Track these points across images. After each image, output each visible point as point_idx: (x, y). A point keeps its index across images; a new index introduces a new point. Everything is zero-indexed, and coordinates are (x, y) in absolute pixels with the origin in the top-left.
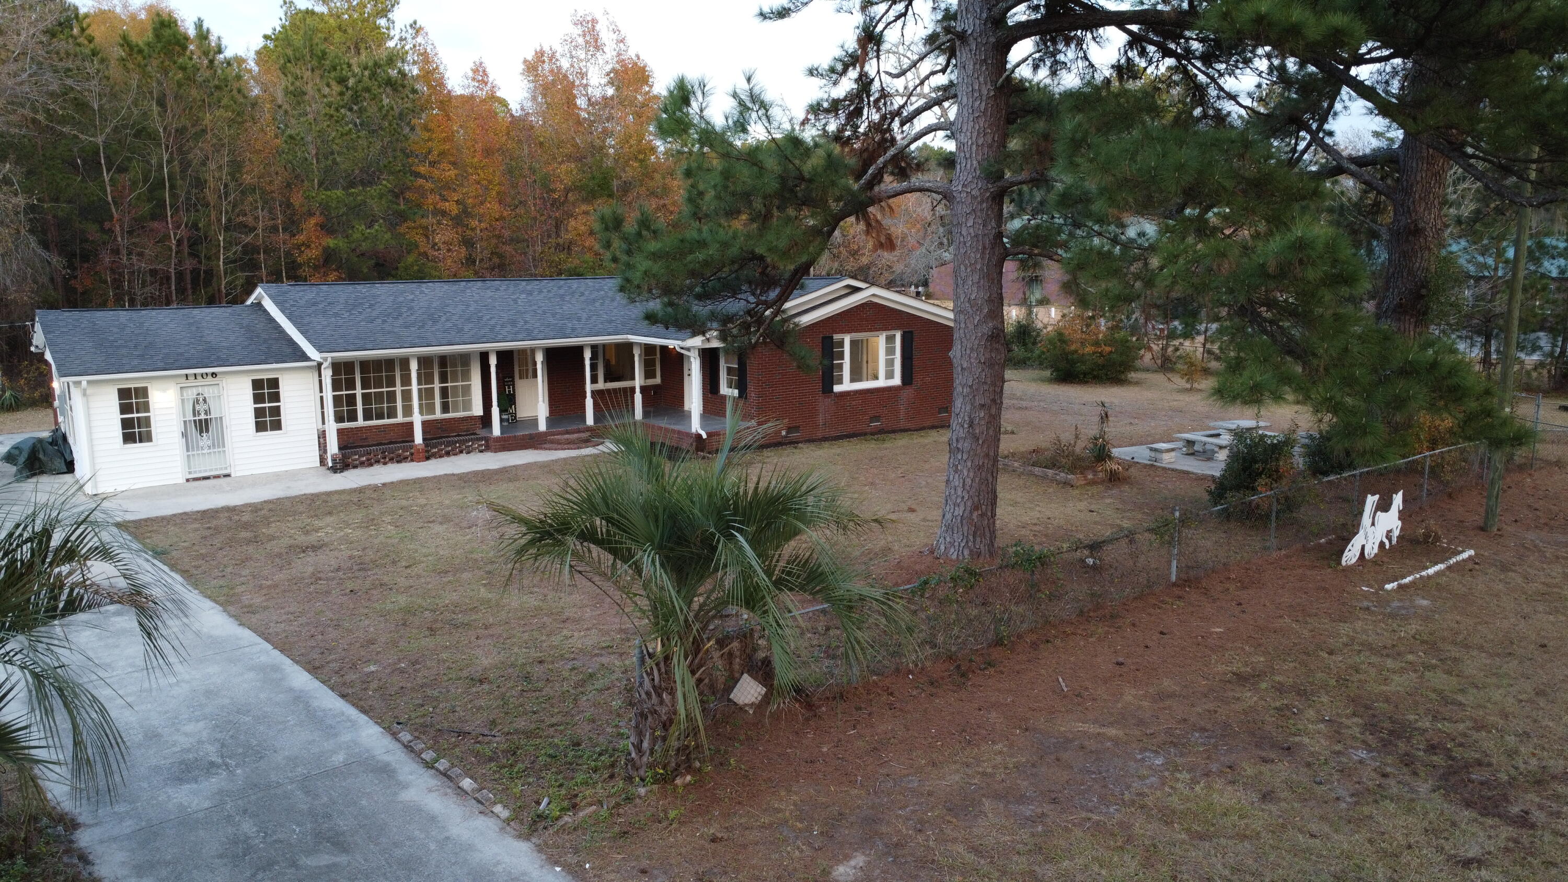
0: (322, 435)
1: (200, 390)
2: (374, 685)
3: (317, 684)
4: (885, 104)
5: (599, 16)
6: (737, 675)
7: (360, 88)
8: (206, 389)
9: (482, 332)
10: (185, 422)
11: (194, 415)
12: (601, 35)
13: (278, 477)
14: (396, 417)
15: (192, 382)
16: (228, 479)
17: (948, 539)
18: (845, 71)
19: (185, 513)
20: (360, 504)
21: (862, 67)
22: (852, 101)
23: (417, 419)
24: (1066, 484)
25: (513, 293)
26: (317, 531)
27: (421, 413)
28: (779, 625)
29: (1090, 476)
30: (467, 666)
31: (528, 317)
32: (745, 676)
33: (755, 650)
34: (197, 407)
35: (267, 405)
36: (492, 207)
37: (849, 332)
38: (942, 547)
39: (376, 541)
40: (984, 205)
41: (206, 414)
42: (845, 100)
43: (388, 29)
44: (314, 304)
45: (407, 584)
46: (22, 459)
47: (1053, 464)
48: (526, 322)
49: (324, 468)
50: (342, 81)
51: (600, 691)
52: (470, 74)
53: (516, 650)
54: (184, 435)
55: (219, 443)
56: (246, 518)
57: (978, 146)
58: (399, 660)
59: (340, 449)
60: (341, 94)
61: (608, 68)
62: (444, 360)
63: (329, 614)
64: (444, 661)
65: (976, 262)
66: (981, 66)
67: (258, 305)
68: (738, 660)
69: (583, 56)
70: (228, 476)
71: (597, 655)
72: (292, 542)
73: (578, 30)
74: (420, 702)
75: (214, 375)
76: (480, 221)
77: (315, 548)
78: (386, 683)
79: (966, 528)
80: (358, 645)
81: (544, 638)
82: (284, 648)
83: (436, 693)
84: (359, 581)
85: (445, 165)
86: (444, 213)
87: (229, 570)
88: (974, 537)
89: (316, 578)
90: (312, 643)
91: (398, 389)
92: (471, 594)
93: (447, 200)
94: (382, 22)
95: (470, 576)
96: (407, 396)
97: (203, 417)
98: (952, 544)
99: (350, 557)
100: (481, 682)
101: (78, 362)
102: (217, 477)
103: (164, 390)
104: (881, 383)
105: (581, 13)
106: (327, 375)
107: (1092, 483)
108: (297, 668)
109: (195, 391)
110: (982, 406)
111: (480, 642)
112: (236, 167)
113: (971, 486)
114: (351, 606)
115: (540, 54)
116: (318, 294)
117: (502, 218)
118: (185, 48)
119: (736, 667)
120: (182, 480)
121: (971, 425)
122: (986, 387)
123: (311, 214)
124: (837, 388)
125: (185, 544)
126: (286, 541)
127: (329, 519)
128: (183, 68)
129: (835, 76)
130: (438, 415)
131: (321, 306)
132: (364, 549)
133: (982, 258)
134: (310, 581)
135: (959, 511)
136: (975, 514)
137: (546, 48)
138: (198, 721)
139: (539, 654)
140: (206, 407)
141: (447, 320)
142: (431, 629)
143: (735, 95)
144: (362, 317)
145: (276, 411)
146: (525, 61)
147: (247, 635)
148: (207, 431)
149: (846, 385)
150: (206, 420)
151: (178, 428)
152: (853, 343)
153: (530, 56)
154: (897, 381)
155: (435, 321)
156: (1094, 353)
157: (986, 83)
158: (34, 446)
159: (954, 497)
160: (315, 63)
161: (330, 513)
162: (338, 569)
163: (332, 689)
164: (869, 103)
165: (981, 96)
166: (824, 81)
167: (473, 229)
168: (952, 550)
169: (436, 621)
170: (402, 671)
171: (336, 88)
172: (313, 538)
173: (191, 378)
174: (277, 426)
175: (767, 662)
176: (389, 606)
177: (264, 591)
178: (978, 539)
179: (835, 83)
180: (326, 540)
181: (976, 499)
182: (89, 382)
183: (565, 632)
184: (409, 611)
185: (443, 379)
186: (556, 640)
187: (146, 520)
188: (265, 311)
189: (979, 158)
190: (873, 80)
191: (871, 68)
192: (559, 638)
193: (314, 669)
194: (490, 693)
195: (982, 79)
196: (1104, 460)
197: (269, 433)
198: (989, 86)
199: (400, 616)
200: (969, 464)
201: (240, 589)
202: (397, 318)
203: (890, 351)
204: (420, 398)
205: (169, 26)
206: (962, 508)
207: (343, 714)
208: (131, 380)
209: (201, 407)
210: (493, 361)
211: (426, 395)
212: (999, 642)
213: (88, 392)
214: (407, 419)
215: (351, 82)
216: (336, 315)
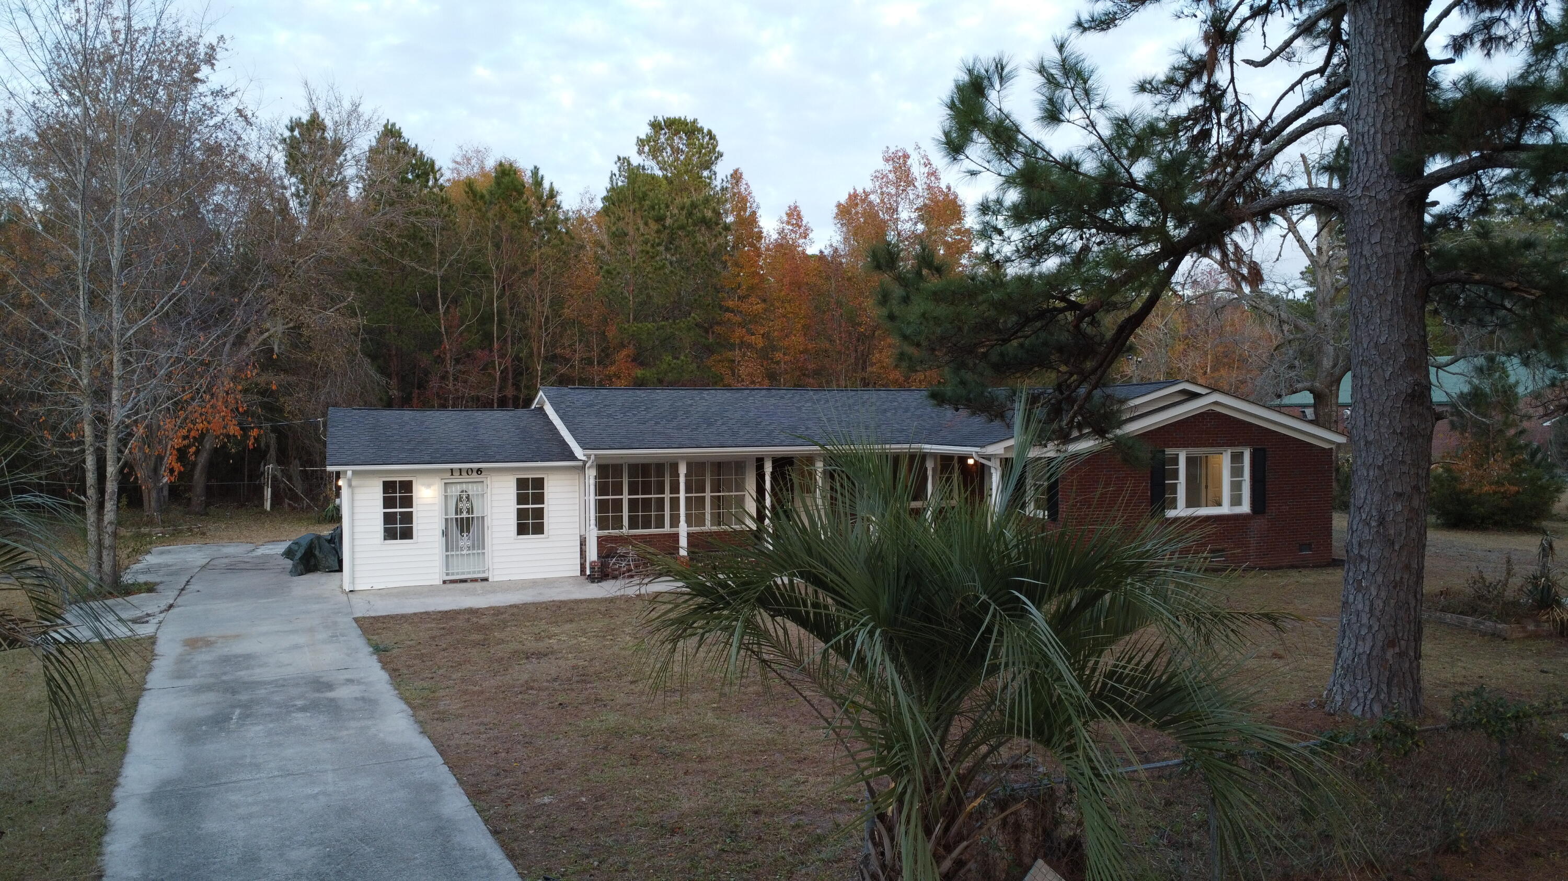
0: (583, 543)
1: (464, 487)
2: (538, 823)
3: (472, 813)
4: (1241, 120)
5: (910, 151)
6: (1027, 860)
7: (676, 225)
8: (470, 486)
9: (758, 437)
10: (446, 520)
11: (456, 513)
12: (912, 170)
13: (534, 583)
14: (663, 527)
15: (457, 478)
16: (485, 583)
17: (1347, 688)
18: (1185, 85)
19: (427, 613)
20: (607, 614)
21: (1211, 75)
22: (1196, 122)
23: (683, 530)
24: (1495, 635)
25: (798, 402)
26: (550, 638)
27: (689, 523)
28: (1098, 775)
29: (1531, 627)
30: (662, 808)
31: (810, 424)
32: (1040, 862)
33: (1056, 823)
34: (460, 505)
35: (530, 506)
36: (797, 340)
37: (1184, 445)
38: (1338, 698)
39: (608, 652)
40: (1397, 212)
41: (468, 512)
42: (1187, 119)
43: (710, 178)
44: (590, 406)
45: (626, 701)
46: (299, 555)
47: (1471, 609)
48: (807, 428)
49: (583, 577)
50: (660, 219)
51: (827, 862)
52: (785, 218)
53: (729, 792)
54: (445, 533)
55: (479, 544)
56: (484, 620)
57: (1384, 134)
58: (582, 794)
59: (599, 557)
60: (658, 232)
61: (920, 202)
62: (719, 466)
63: (525, 729)
64: (635, 799)
65: (1386, 292)
66: (1387, 26)
67: (541, 409)
68: (1028, 836)
69: (893, 192)
70: (486, 580)
71: (832, 811)
72: (520, 647)
73: (889, 167)
74: (587, 851)
75: (479, 471)
76: (784, 354)
77: (540, 655)
78: (555, 820)
79: (1375, 673)
80: (543, 768)
81: (769, 780)
82: (453, 767)
83: (610, 841)
84: (574, 694)
85: (753, 299)
86: (749, 346)
87: (441, 672)
88: (1389, 685)
89: (528, 686)
90: (492, 762)
91: (667, 496)
92: (696, 718)
93: (753, 334)
94: (706, 173)
95: (700, 697)
96: (675, 503)
97: (465, 515)
98: (1354, 695)
99: (574, 667)
100: (673, 832)
101: (349, 453)
102: (474, 580)
103: (429, 486)
104: (1225, 509)
105: (893, 149)
106: (591, 473)
107: (1535, 636)
108: (459, 790)
109: (459, 487)
110: (1399, 495)
111: (689, 779)
112: (557, 303)
113: (1383, 611)
114: (554, 721)
115: (853, 197)
116: (597, 396)
117: (805, 351)
118: (521, 194)
119: (1027, 847)
120: (438, 582)
121: (1382, 522)
122: (1405, 469)
123: (623, 346)
124: (1171, 514)
125: (411, 643)
126: (514, 646)
127: (567, 627)
128: (518, 211)
129: (1173, 89)
130: (708, 527)
131: (596, 408)
132: (591, 660)
133: (1396, 286)
134: (520, 689)
135: (1364, 647)
136: (1390, 654)
137: (860, 191)
138: (311, 846)
139: (757, 802)
140: (468, 505)
141: (723, 424)
142: (634, 757)
143: (1042, 70)
144: (635, 419)
145: (539, 514)
146: (839, 205)
147: (424, 744)
148: (468, 531)
149: (1181, 510)
150: (468, 519)
151: (437, 525)
152: (1190, 461)
153: (843, 199)
154: (1245, 508)
155: (710, 424)
156: (1495, 493)
157: (1394, 50)
158: (312, 542)
159: (1355, 627)
160: (636, 205)
161: (571, 621)
162: (555, 680)
163: (486, 822)
164: (1219, 124)
165: (1387, 67)
166: (1159, 97)
167: (778, 363)
168: (1354, 704)
169: (643, 747)
170: (580, 807)
171: (654, 226)
172: (541, 646)
173: (456, 474)
174: (539, 529)
175: (1075, 844)
176: (596, 725)
177: (467, 697)
178: (1395, 690)
179: (1174, 100)
180: (555, 647)
181: (1391, 630)
182: (354, 472)
183: (798, 776)
184: (617, 733)
185: (716, 488)
186: (782, 785)
187: (384, 617)
188: (546, 416)
189: (1387, 150)
190: (1225, 91)
191: (1222, 77)
192: (789, 782)
193: (475, 794)
194: (679, 849)
195: (1388, 45)
196: (1549, 606)
197: (531, 536)
198: (1399, 52)
199: (604, 737)
200: (1380, 579)
201: (441, 693)
202: (671, 421)
203: (1236, 472)
204: (688, 507)
205: (509, 175)
206: (1369, 643)
207: (484, 856)
208: (397, 471)
209: (464, 505)
210: (768, 468)
211: (695, 504)
212: (1450, 848)
213: (354, 483)
214: (674, 530)
215: (668, 222)
216: (609, 416)
